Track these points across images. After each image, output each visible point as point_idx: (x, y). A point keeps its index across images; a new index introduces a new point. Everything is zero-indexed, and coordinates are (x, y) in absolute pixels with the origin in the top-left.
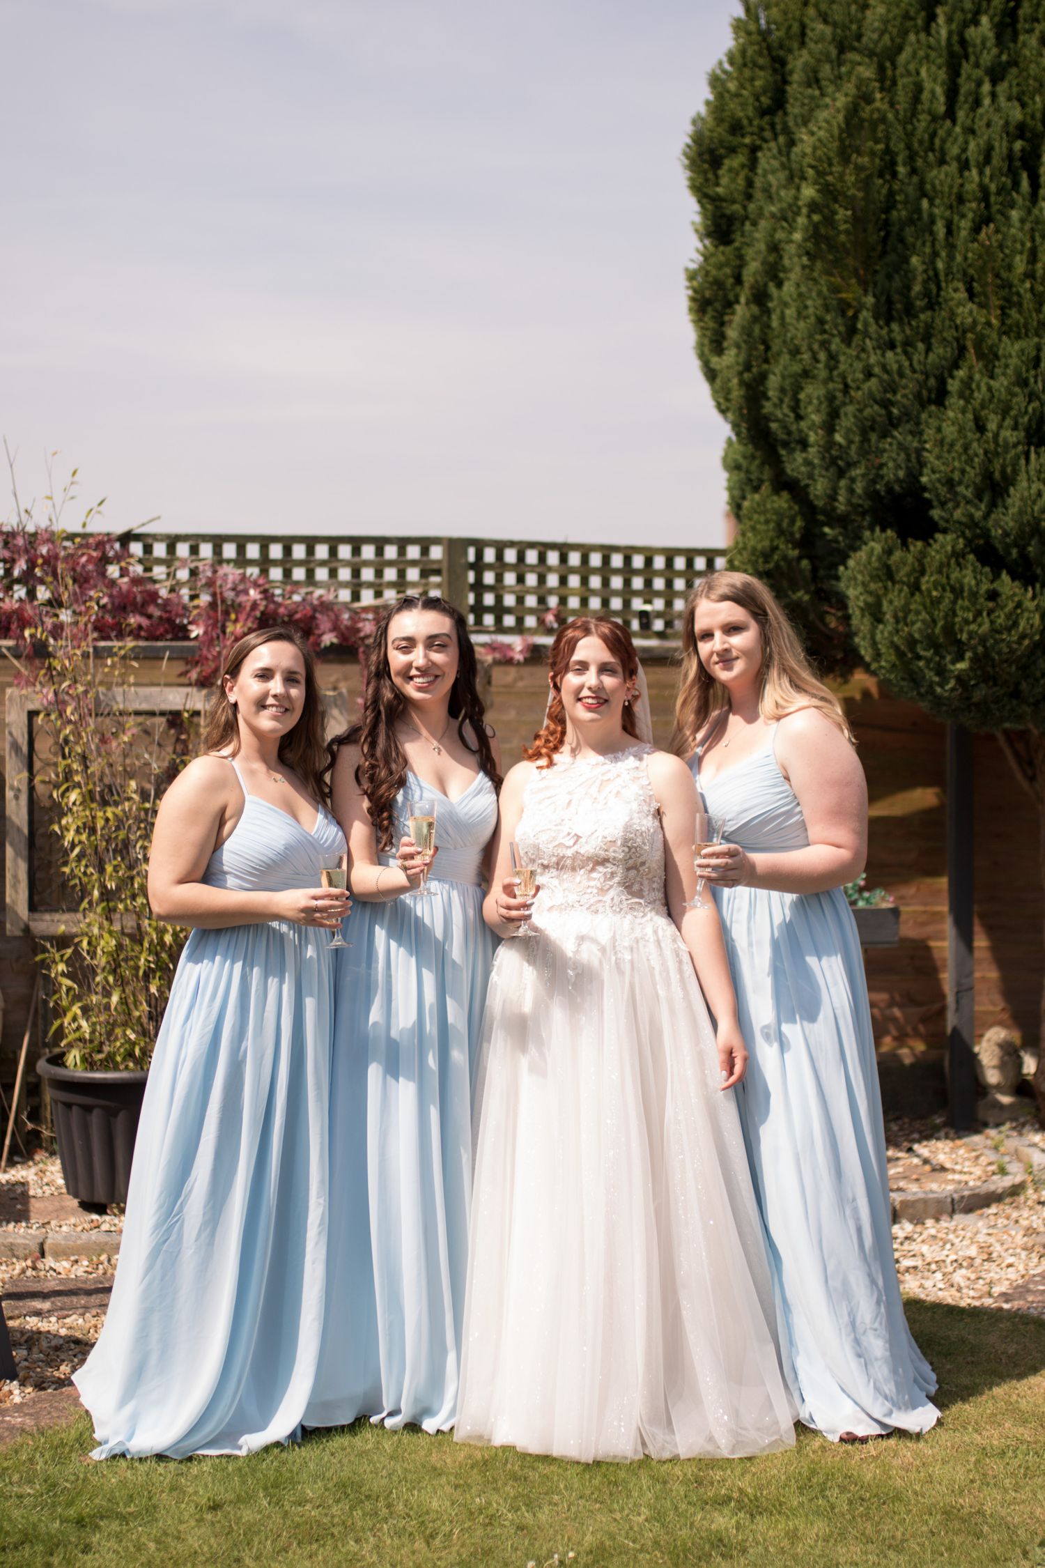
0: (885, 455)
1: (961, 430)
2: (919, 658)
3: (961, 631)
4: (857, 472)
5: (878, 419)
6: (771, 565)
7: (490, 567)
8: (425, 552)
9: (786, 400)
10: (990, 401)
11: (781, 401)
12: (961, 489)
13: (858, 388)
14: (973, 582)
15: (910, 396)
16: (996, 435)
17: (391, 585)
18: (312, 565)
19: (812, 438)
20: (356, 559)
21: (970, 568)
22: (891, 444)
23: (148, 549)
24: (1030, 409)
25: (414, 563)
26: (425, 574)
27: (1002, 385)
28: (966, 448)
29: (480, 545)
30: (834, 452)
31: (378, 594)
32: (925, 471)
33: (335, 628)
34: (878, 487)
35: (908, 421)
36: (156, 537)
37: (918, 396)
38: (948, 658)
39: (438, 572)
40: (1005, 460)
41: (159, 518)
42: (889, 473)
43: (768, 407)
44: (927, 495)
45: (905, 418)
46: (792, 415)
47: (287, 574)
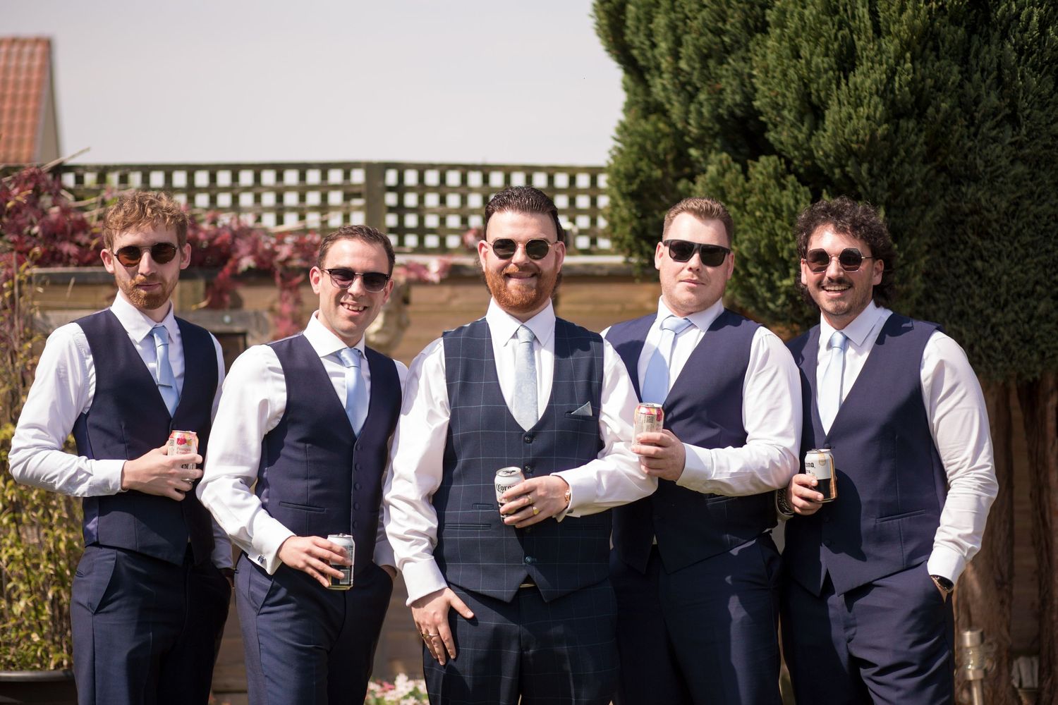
0: (724, 80)
1: (780, 57)
2: (751, 275)
3: (782, 249)
4: (702, 97)
5: (714, 47)
6: (634, 187)
7: (411, 189)
8: (347, 175)
9: (642, 28)
10: (803, 28)
11: (638, 28)
12: (785, 113)
13: (696, 18)
14: (792, 202)
15: (738, 25)
16: (808, 63)
17: (314, 209)
18: (236, 192)
19: (664, 65)
20: (280, 185)
21: (791, 188)
22: (727, 70)
23: (79, 180)
24: (839, 36)
25: (335, 187)
26: (347, 197)
27: (811, 14)
28: (785, 74)
29: (401, 168)
30: (681, 78)
31: (302, 217)
32: (757, 96)
33: (253, 252)
34: (721, 111)
35: (739, 49)
36: (86, 168)
37: (745, 24)
38: (776, 275)
39: (358, 195)
40: (818, 84)
41: (88, 149)
42: (729, 100)
43: (629, 36)
44: (762, 119)
45: (736, 46)
46: (647, 43)
47: (213, 200)
